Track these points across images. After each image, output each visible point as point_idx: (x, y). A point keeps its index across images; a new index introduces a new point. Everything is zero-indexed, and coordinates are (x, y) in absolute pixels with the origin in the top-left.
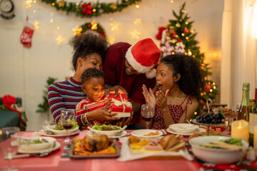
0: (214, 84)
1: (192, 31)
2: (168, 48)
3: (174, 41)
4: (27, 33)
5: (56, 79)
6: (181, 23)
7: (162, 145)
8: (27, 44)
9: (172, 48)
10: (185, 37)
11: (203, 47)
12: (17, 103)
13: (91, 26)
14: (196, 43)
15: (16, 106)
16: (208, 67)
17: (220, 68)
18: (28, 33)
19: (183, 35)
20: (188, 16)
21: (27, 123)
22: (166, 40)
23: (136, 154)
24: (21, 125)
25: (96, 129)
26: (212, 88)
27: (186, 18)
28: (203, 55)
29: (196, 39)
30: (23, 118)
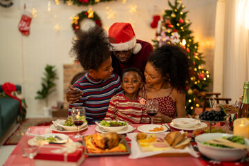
0: (207, 72)
1: (187, 22)
2: (163, 37)
3: (169, 31)
4: (24, 21)
5: (54, 67)
6: (176, 13)
7: (168, 142)
8: (25, 32)
9: (167, 38)
10: (180, 27)
11: (197, 37)
12: (16, 90)
13: (88, 14)
14: (190, 32)
15: (16, 93)
16: (202, 56)
17: (213, 57)
18: (26, 21)
19: (178, 25)
20: (183, 6)
21: (27, 110)
22: (161, 30)
23: (146, 151)
24: (21, 111)
25: (104, 124)
26: (206, 77)
27: (181, 8)
28: (197, 44)
29: (190, 28)
30: (23, 104)
